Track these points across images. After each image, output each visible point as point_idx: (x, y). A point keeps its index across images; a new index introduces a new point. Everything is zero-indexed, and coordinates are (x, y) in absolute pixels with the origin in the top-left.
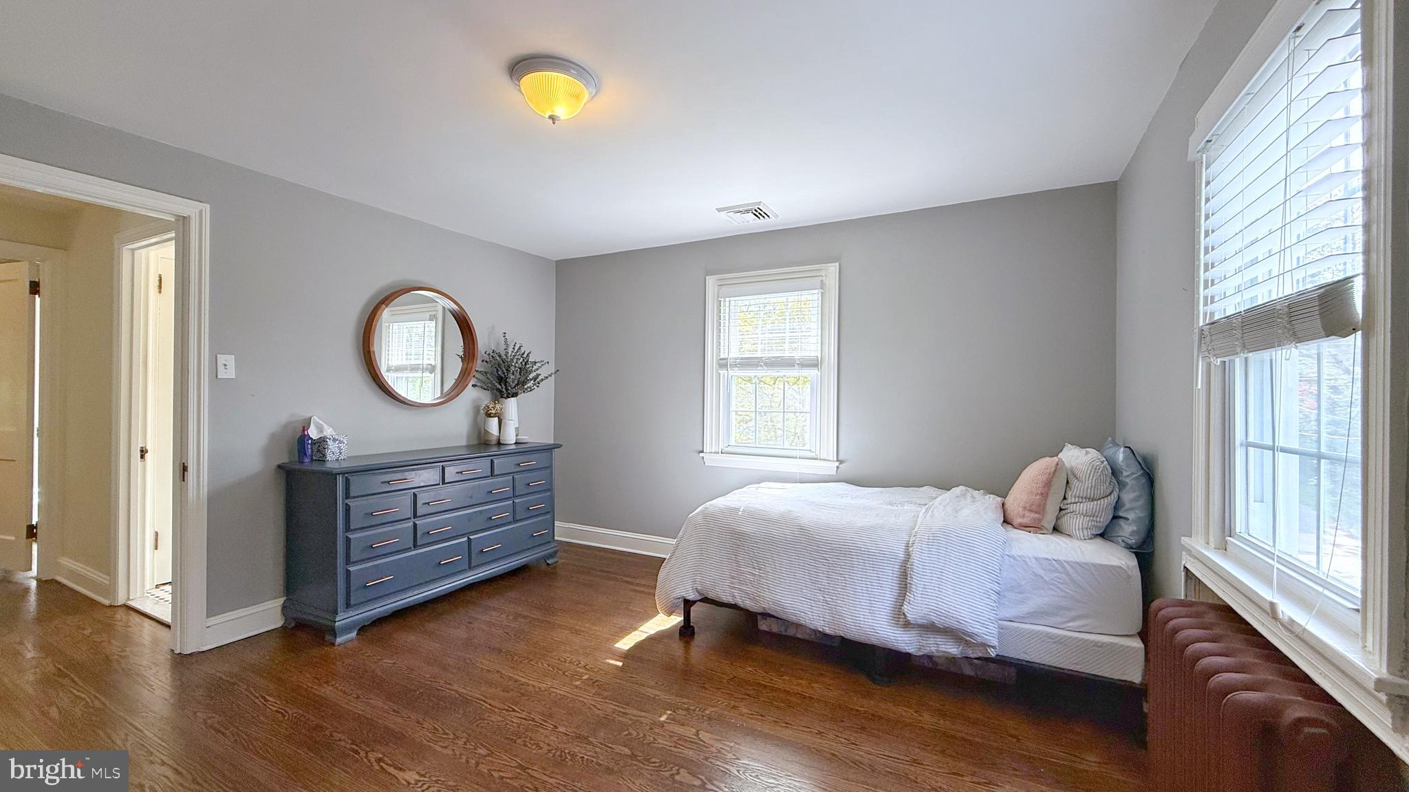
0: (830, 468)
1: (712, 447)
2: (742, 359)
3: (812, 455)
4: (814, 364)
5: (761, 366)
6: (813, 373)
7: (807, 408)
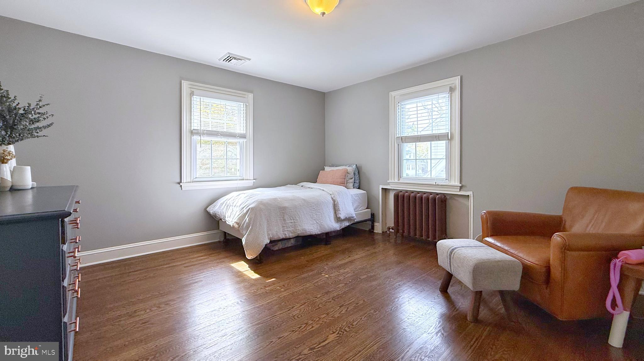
0: (251, 183)
1: (187, 179)
2: (207, 131)
3: (242, 178)
4: (243, 136)
5: (219, 135)
6: (242, 140)
7: (238, 157)
